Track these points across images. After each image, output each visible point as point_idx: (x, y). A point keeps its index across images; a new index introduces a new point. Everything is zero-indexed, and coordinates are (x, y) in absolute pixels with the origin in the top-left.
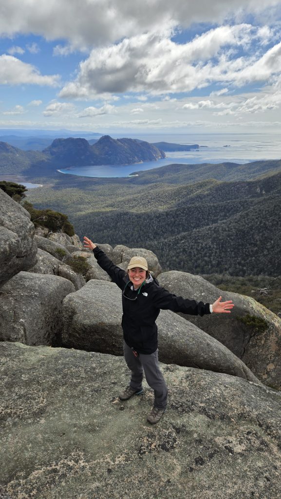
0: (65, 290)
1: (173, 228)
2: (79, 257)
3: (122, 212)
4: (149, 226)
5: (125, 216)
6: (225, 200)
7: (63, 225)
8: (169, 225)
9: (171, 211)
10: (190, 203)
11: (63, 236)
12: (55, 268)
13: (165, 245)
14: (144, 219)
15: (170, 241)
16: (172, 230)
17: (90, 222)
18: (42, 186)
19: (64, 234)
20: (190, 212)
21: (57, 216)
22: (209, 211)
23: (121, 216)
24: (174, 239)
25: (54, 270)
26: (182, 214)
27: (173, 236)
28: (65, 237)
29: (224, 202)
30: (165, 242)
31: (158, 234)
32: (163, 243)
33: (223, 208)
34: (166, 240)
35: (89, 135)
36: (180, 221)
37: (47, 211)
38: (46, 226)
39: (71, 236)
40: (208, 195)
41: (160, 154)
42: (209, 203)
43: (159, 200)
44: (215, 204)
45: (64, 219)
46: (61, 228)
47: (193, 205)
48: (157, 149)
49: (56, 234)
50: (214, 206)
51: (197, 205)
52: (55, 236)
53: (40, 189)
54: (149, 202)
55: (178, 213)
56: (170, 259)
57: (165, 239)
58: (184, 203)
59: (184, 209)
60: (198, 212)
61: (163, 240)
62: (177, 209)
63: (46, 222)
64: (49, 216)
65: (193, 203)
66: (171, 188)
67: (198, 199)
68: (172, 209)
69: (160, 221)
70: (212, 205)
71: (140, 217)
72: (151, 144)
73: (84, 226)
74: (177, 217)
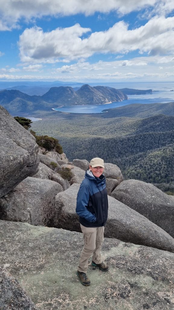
0: (56, 190)
1: (133, 149)
2: (66, 168)
3: (96, 138)
4: (115, 148)
5: (98, 140)
6: (171, 129)
7: (55, 146)
8: (129, 147)
9: (131, 137)
10: (146, 132)
11: (55, 154)
12: (50, 176)
13: (127, 162)
14: (112, 143)
15: (130, 159)
16: (132, 151)
17: (73, 145)
18: (41, 119)
19: (56, 153)
20: (145, 137)
21: (51, 140)
22: (160, 137)
23: (95, 140)
24: (133, 157)
25: (49, 177)
26: (139, 139)
27: (132, 155)
28: (57, 154)
29: (171, 131)
30: (127, 159)
31: (122, 154)
32: (125, 160)
33: (170, 135)
34: (128, 158)
35: (74, 84)
36: (138, 144)
37: (45, 136)
38: (44, 147)
39: (60, 154)
40: (159, 126)
41: (124, 97)
42: (159, 131)
43: (123, 129)
44: (164, 132)
45: (56, 142)
46: (53, 148)
47: (147, 133)
48: (122, 93)
49: (50, 152)
50: (163, 134)
51: (151, 133)
52: (50, 153)
53: (40, 122)
54: (115, 131)
55: (136, 138)
56: (130, 172)
57: (126, 157)
58: (141, 131)
59: (141, 136)
60: (151, 138)
61: (125, 158)
62: (136, 136)
63: (44, 144)
64: (46, 140)
65: (148, 132)
66: (131, 121)
67: (151, 129)
68: (132, 136)
69: (123, 144)
70: (162, 133)
71: (109, 141)
72: (118, 90)
73: (69, 147)
74: (136, 141)
